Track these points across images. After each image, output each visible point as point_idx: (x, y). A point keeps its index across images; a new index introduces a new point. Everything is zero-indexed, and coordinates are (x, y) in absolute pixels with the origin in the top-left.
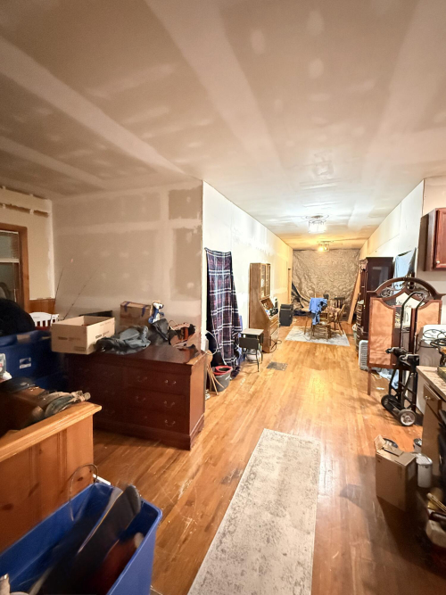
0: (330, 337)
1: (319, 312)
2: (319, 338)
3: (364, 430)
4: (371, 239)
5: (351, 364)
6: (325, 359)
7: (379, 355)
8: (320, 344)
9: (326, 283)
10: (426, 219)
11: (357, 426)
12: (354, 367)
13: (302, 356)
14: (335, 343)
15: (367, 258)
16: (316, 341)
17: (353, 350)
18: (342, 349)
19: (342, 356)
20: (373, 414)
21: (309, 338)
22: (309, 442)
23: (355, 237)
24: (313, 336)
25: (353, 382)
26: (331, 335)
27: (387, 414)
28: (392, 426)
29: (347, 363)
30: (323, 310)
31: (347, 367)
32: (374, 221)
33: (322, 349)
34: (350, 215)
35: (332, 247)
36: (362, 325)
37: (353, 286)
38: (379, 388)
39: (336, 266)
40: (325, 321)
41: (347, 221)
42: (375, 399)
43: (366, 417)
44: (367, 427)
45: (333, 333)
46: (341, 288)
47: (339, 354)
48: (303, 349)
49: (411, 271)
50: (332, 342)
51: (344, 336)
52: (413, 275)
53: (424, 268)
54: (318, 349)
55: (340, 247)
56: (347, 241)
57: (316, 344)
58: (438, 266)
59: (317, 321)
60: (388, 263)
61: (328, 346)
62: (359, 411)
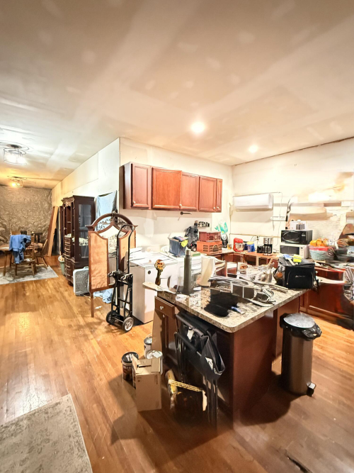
0: (36, 272)
1: (23, 250)
2: (23, 276)
3: (102, 353)
4: (65, 181)
5: (66, 294)
6: (39, 296)
7: (99, 280)
8: (27, 282)
9: (20, 219)
10: (123, 169)
11: (96, 352)
12: (70, 296)
13: (10, 301)
14: (44, 278)
15: (74, 196)
16: (21, 280)
17: (63, 280)
18: (52, 281)
19: (55, 288)
20: (103, 333)
21: (11, 279)
22: (57, 404)
23: (50, 178)
24: (16, 275)
25: (76, 310)
26: (36, 271)
27: (113, 328)
28: (120, 336)
29: (62, 294)
30: (26, 246)
31: (64, 297)
32: (72, 165)
33: (31, 287)
34: (52, 154)
35: (26, 185)
36: (72, 255)
37: (48, 222)
38: (97, 308)
39: (29, 203)
40: (29, 257)
41: (47, 159)
42: (99, 319)
43: (99, 340)
44: (103, 348)
45: (38, 268)
46: (36, 224)
47: (51, 286)
48: (9, 291)
49: (115, 209)
50: (39, 277)
51: (49, 268)
52: (117, 211)
53: (124, 206)
54: (27, 288)
55: (34, 185)
56: (41, 180)
57: (23, 284)
58: (134, 205)
59: (21, 258)
60: (89, 202)
61: (36, 282)
62: (91, 336)
